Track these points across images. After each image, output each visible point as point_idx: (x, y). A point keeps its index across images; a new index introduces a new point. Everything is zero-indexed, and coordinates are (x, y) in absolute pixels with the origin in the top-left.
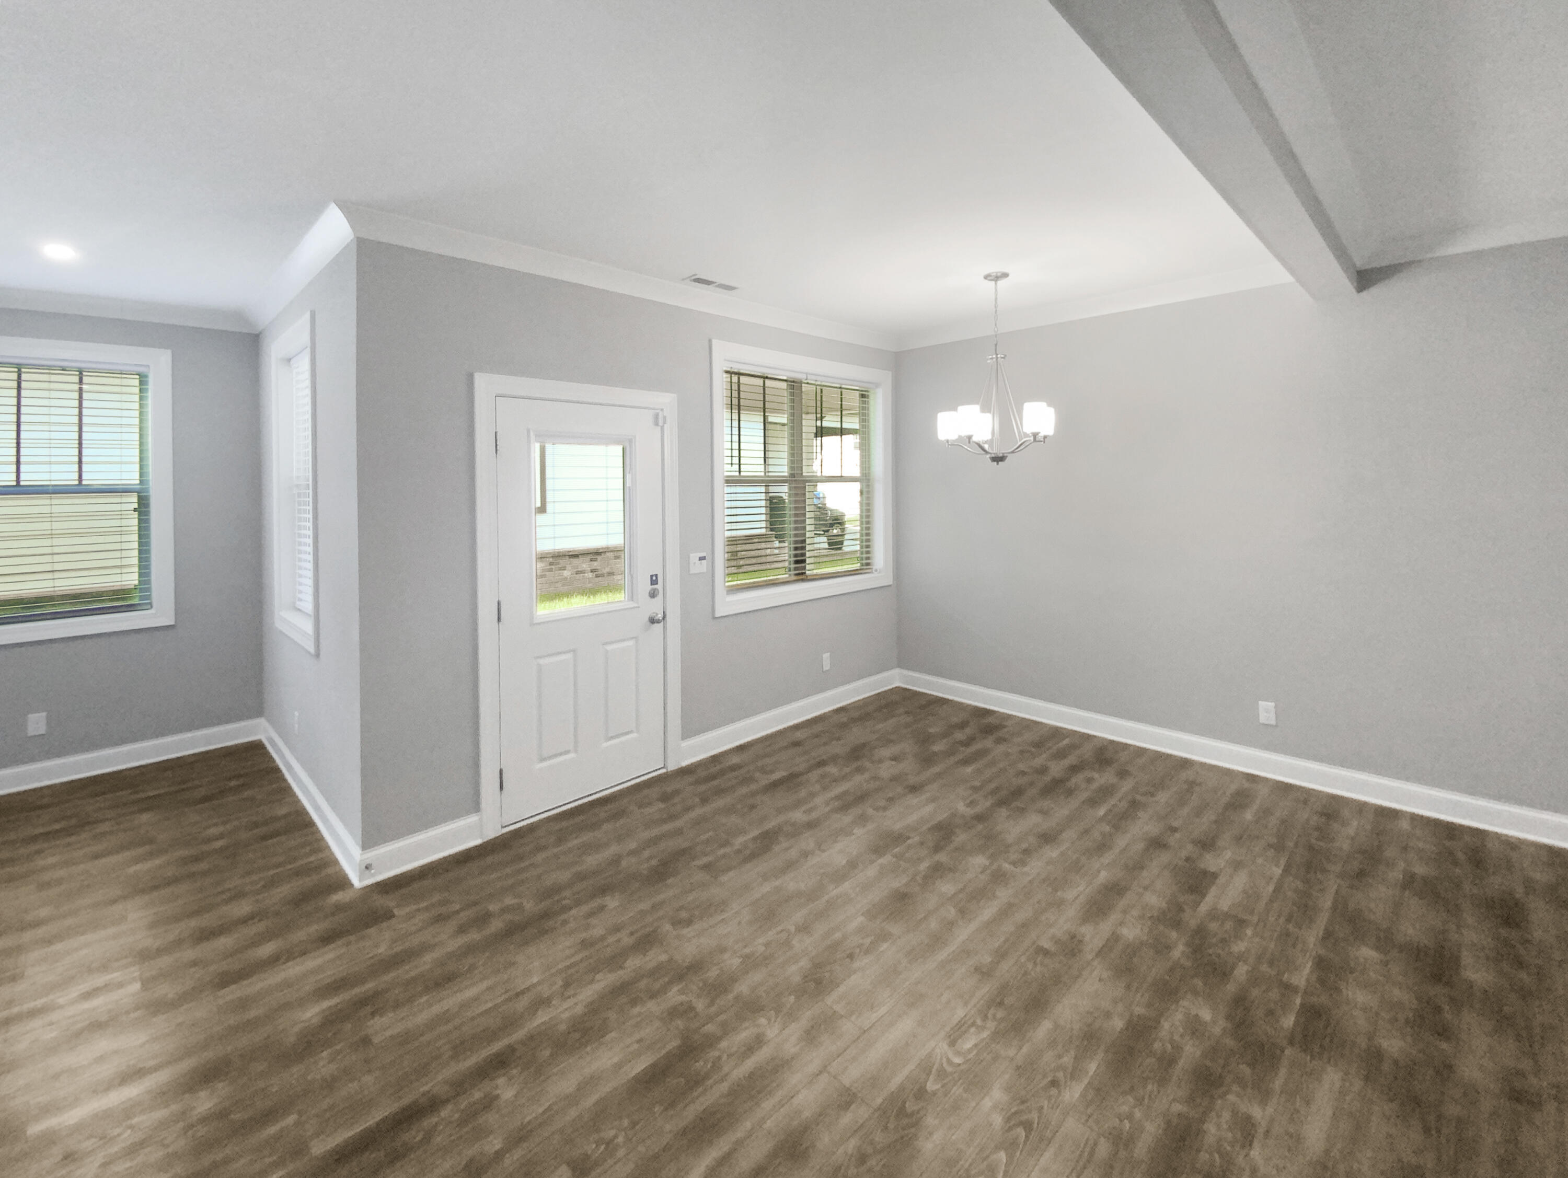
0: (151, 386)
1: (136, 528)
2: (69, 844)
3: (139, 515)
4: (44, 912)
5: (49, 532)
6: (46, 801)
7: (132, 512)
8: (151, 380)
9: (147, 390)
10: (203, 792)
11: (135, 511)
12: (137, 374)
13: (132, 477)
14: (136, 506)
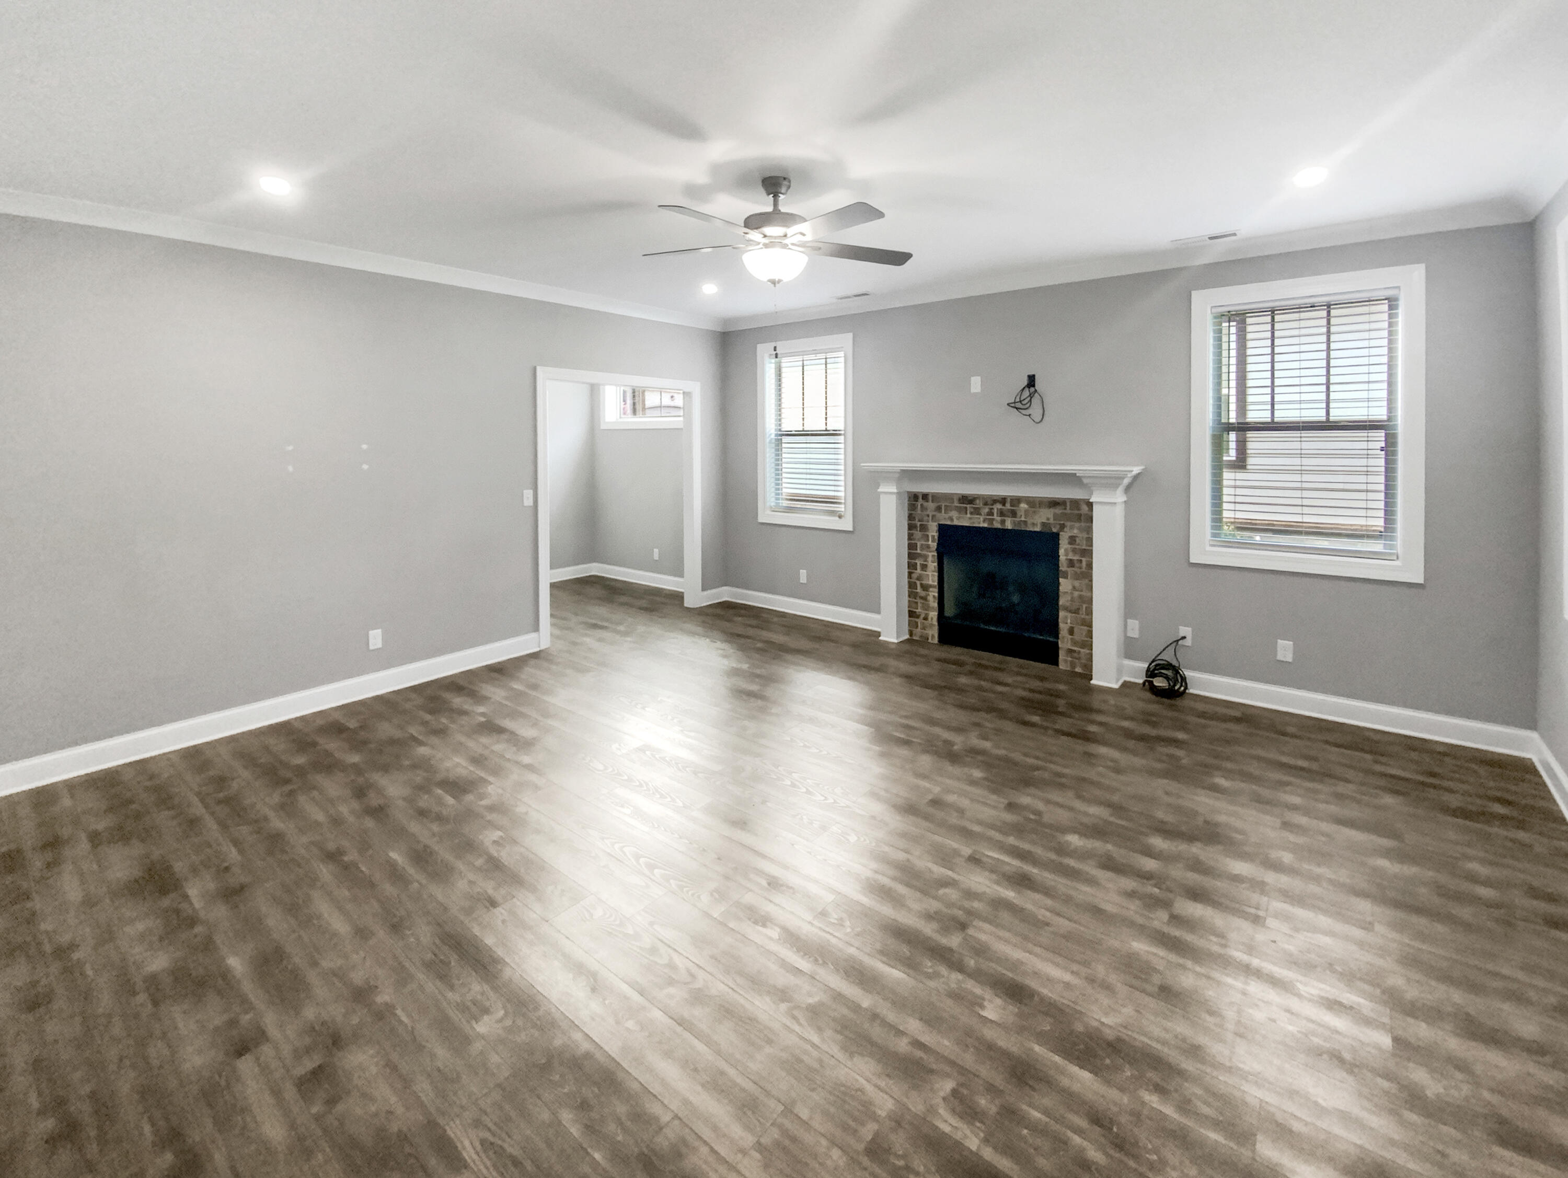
0: (1401, 311)
1: (1383, 469)
2: (1316, 792)
3: (1386, 455)
4: (1287, 858)
5: (1299, 452)
6: (1291, 730)
7: (1379, 452)
8: (1402, 304)
9: (1396, 315)
10: (1454, 801)
11: (1382, 450)
12: (1386, 299)
13: (1379, 413)
14: (1383, 444)
